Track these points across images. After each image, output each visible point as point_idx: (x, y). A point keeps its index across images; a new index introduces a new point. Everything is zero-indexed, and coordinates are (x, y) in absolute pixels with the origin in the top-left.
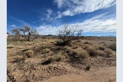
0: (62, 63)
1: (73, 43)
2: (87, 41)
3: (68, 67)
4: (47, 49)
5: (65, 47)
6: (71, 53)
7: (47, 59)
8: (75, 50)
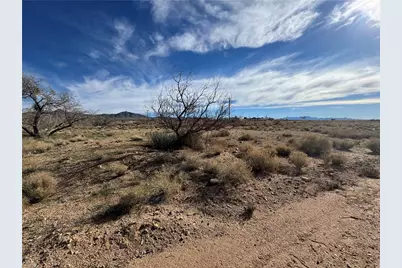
0: (170, 207)
1: (208, 140)
2: (246, 132)
3: (191, 218)
4: (116, 166)
5: (181, 153)
6: (199, 172)
7: (115, 201)
8: (213, 162)
